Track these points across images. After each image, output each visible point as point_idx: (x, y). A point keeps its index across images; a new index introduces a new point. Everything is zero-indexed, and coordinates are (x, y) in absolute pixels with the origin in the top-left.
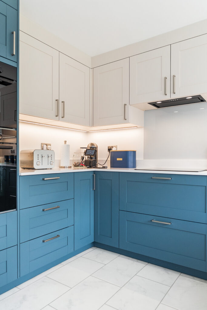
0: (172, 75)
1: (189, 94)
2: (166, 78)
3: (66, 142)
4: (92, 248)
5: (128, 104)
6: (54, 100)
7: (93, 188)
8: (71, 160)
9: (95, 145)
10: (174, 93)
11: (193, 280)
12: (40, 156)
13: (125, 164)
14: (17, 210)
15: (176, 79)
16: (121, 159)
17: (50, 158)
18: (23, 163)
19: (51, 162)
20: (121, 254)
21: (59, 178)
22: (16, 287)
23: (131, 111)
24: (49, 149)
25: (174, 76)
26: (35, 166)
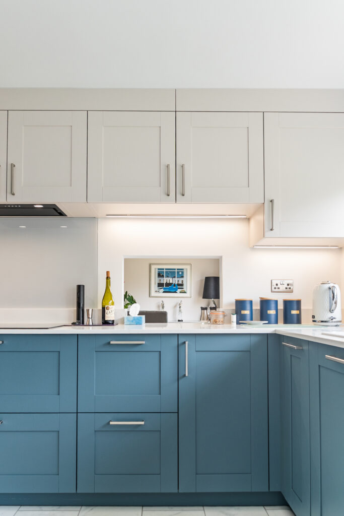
0: (9, 163)
1: (38, 200)
10: (13, 194)
11: (41, 512)
15: (16, 170)
25: (13, 166)
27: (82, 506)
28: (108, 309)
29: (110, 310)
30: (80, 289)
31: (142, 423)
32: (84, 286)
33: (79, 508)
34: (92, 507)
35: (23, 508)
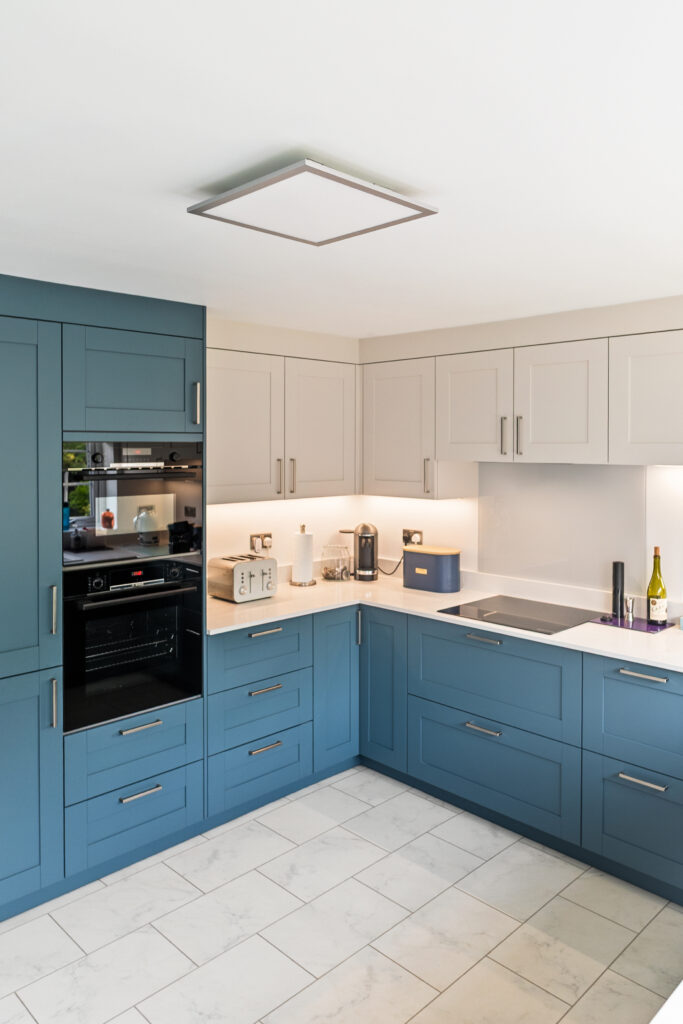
0: (516, 414)
2: (503, 419)
3: (303, 527)
4: (358, 768)
5: (432, 459)
6: (274, 461)
7: (357, 642)
8: (316, 563)
9: (372, 530)
12: (246, 576)
13: (433, 584)
14: (203, 696)
15: (523, 424)
16: (424, 572)
17: (266, 577)
18: (213, 586)
19: (269, 583)
20: (414, 786)
21: (280, 629)
22: (200, 834)
23: (440, 474)
24: (267, 545)
25: (519, 419)
26: (237, 597)
27: (592, 866)
28: (654, 603)
29: (657, 606)
30: (618, 569)
31: (663, 789)
32: (622, 564)
33: (586, 867)
34: (602, 873)
35: (525, 840)
